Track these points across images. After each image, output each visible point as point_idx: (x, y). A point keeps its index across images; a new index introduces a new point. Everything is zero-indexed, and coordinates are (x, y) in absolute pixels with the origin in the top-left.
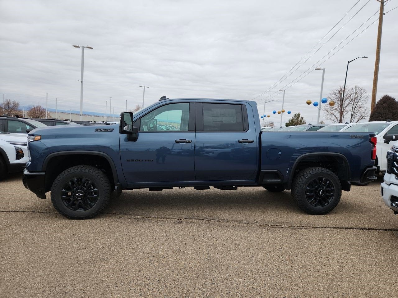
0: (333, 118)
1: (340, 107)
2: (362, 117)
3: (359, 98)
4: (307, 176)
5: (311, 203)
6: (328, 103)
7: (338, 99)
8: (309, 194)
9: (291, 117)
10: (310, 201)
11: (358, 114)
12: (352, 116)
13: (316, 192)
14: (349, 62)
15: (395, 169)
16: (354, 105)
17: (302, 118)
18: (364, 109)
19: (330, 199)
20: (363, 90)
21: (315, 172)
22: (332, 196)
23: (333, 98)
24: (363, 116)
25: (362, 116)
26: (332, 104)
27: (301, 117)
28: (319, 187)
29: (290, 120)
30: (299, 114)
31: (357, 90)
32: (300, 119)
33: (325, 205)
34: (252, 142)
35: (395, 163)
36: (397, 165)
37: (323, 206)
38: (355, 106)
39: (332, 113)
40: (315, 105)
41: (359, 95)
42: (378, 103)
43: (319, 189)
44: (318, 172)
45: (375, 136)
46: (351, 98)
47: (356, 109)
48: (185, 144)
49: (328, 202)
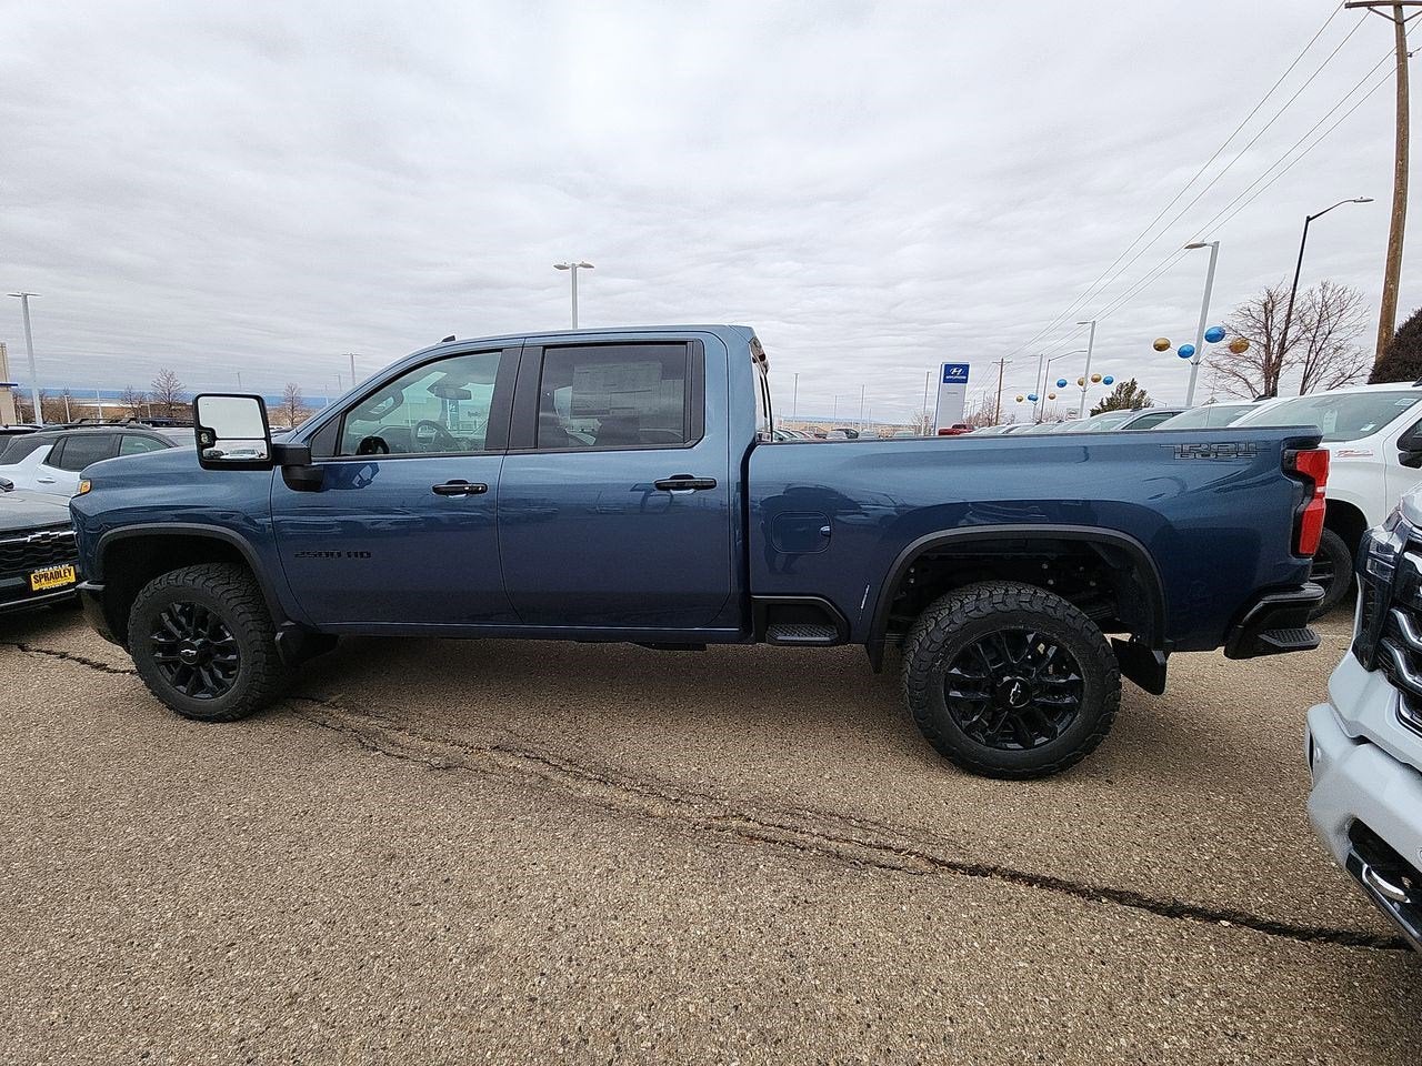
0: (1239, 386)
1: (1263, 354)
2: (1342, 379)
3: (1333, 319)
4: (952, 622)
5: (968, 730)
6: (1223, 343)
7: (1259, 328)
8: (959, 694)
9: (1107, 392)
10: (965, 723)
11: (1330, 371)
12: (1306, 378)
13: (993, 690)
14: (1309, 219)
15: (1399, 656)
16: (1314, 341)
17: (1143, 393)
18: (1350, 354)
19: (1061, 720)
20: (1347, 294)
21: (986, 608)
22: (1071, 708)
23: (1240, 327)
24: (1347, 375)
25: (1343, 374)
26: (1238, 348)
27: (1137, 391)
28: (1011, 670)
29: (1105, 401)
30: (1133, 383)
31: (1328, 295)
32: (1134, 396)
33: (1037, 742)
34: (709, 485)
35: (1401, 617)
36: (1417, 634)
37: (1027, 744)
38: (1319, 345)
39: (1235, 374)
40: (1183, 354)
41: (1333, 310)
42: (1400, 329)
43: (1006, 679)
44: (1000, 607)
45: (1322, 446)
46: (1307, 322)
47: (1322, 354)
48: (461, 499)
49: (1052, 734)
